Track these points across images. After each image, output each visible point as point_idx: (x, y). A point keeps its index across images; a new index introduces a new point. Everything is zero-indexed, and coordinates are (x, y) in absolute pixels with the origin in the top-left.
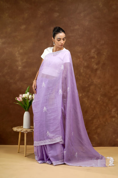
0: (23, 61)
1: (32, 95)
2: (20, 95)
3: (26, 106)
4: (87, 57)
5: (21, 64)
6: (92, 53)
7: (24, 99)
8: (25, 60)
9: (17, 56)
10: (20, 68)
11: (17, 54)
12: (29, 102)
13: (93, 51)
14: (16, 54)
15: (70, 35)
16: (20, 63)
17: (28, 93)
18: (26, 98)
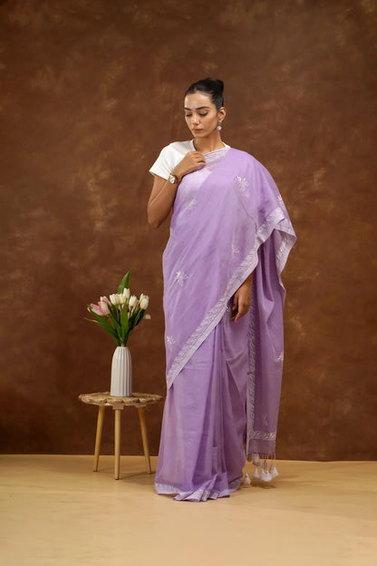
0: (109, 206)
1: (138, 299)
2: (101, 299)
3: (118, 328)
4: (302, 192)
5: (102, 214)
6: (316, 180)
7: (114, 310)
8: (114, 203)
9: (91, 189)
10: (99, 225)
11: (91, 185)
12: (130, 320)
13: (318, 175)
14: (89, 185)
15: (250, 127)
16: (100, 211)
17: (126, 292)
18: (121, 305)
